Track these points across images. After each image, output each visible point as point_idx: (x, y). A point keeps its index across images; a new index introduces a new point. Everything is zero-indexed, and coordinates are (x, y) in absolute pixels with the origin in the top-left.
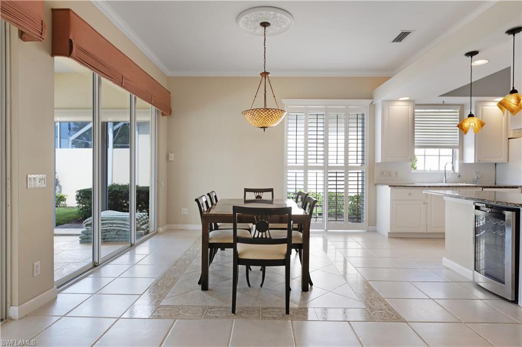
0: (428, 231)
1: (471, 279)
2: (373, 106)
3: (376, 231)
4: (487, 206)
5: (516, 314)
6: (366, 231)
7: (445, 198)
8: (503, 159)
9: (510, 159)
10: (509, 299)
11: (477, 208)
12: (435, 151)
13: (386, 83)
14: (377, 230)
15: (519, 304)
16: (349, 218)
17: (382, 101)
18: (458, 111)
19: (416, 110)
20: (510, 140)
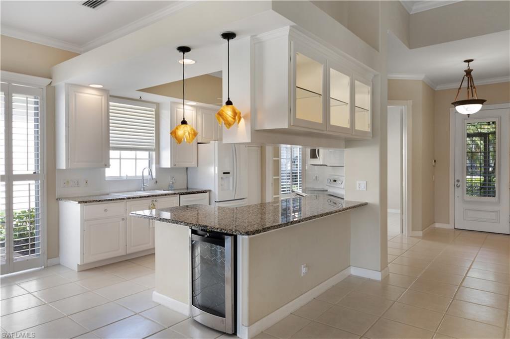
2: (52, 89)
3: (59, 264)
6: (43, 267)
8: (194, 164)
9: (199, 164)
10: (229, 333)
12: (131, 154)
14: (61, 263)
15: (238, 335)
17: (66, 84)
18: (154, 109)
19: (110, 103)
20: (199, 144)
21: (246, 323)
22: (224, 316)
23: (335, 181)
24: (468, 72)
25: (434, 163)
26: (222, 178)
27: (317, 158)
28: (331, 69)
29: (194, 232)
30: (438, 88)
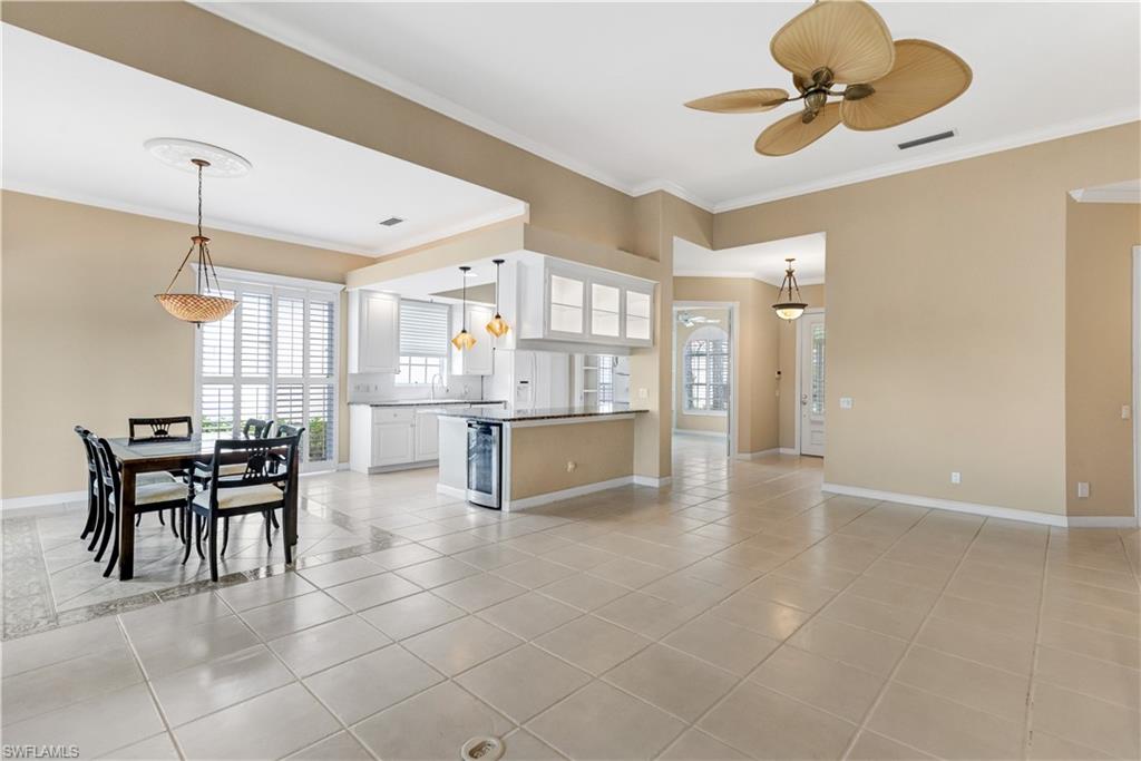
0: (417, 460)
1: (464, 499)
2: (345, 295)
3: (349, 470)
4: (478, 423)
5: (500, 517)
6: (335, 470)
7: (440, 417)
8: (489, 371)
9: (495, 371)
10: (494, 507)
11: (470, 425)
12: (421, 360)
13: (367, 268)
14: (352, 467)
15: (502, 510)
16: (311, 455)
17: (359, 290)
18: (446, 312)
19: (401, 306)
20: (495, 350)
21: (508, 498)
22: (490, 493)
24: (790, 273)
25: (777, 376)
26: (518, 388)
28: (594, 284)
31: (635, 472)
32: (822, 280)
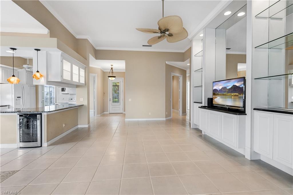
10: (39, 146)
20: (1, 84)
21: (46, 141)
23: (71, 99)
24: (112, 69)
25: (104, 94)
26: (16, 100)
27: (65, 91)
28: (73, 65)
29: (20, 116)
30: (105, 71)
31: (79, 124)
32: (125, 71)
